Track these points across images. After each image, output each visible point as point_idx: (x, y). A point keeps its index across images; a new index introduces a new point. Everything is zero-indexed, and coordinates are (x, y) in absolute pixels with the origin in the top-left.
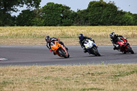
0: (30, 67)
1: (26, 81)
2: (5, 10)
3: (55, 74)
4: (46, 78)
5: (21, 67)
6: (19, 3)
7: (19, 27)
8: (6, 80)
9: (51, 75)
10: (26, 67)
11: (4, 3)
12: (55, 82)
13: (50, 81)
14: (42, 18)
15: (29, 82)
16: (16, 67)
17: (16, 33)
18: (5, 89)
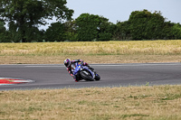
0: (61, 90)
1: (57, 107)
2: (32, 23)
3: (91, 98)
4: (80, 103)
5: (51, 91)
6: (48, 15)
7: (48, 43)
8: (33, 106)
9: (86, 99)
10: (56, 90)
11: (31, 15)
12: (91, 108)
13: (85, 106)
14: (75, 32)
15: (60, 108)
16: (44, 90)
17: (44, 50)
18: (32, 116)
